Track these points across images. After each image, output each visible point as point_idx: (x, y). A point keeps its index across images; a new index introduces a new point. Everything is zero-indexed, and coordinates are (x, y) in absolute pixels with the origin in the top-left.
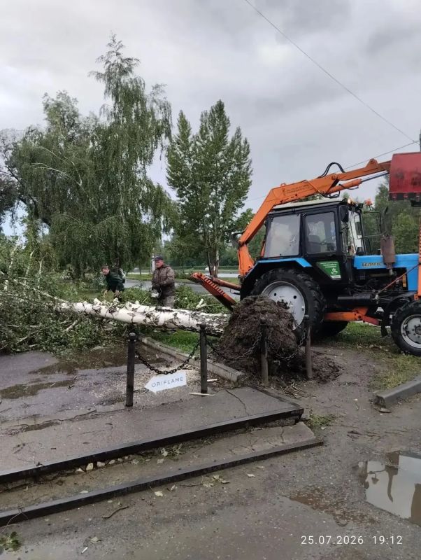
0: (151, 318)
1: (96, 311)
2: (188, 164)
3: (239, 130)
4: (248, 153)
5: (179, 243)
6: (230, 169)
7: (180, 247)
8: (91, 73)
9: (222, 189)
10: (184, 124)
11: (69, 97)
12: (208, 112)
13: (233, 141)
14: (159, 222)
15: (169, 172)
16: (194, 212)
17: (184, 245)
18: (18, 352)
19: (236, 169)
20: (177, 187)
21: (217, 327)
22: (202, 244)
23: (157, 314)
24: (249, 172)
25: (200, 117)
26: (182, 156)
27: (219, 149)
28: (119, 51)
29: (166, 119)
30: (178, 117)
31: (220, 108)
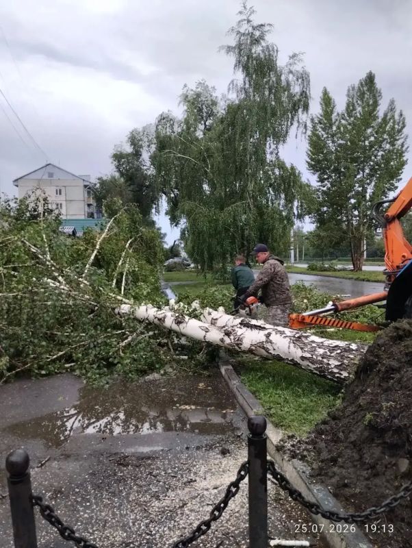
0: (232, 337)
1: (159, 320)
2: (331, 145)
3: (392, 102)
4: (404, 127)
5: (318, 232)
6: (380, 147)
7: (318, 236)
8: (221, 48)
9: (371, 170)
10: (327, 101)
11: (207, 86)
12: (356, 86)
13: (386, 115)
14: (292, 208)
15: (309, 155)
16: (336, 199)
17: (322, 234)
18: (43, 376)
19: (388, 146)
20: (317, 171)
21: (336, 367)
22: (345, 232)
23: (240, 331)
24: (404, 149)
25: (346, 92)
26: (325, 136)
27: (368, 126)
28: (251, 18)
29: (303, 91)
30: (321, 95)
31: (370, 80)
